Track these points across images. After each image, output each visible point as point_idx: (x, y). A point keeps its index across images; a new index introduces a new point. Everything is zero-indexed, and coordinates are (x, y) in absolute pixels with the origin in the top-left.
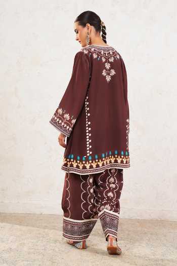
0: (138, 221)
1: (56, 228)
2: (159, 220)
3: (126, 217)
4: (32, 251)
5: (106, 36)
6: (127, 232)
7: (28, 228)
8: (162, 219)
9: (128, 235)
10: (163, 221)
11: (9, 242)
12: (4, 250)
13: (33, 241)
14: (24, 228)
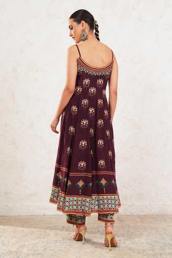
0: (139, 217)
1: (58, 228)
2: (160, 214)
3: (128, 213)
4: (32, 252)
5: (99, 34)
6: (127, 228)
7: (30, 229)
8: (163, 214)
9: (128, 231)
10: (163, 215)
11: (10, 244)
12: (3, 254)
13: (33, 242)
14: (26, 230)
